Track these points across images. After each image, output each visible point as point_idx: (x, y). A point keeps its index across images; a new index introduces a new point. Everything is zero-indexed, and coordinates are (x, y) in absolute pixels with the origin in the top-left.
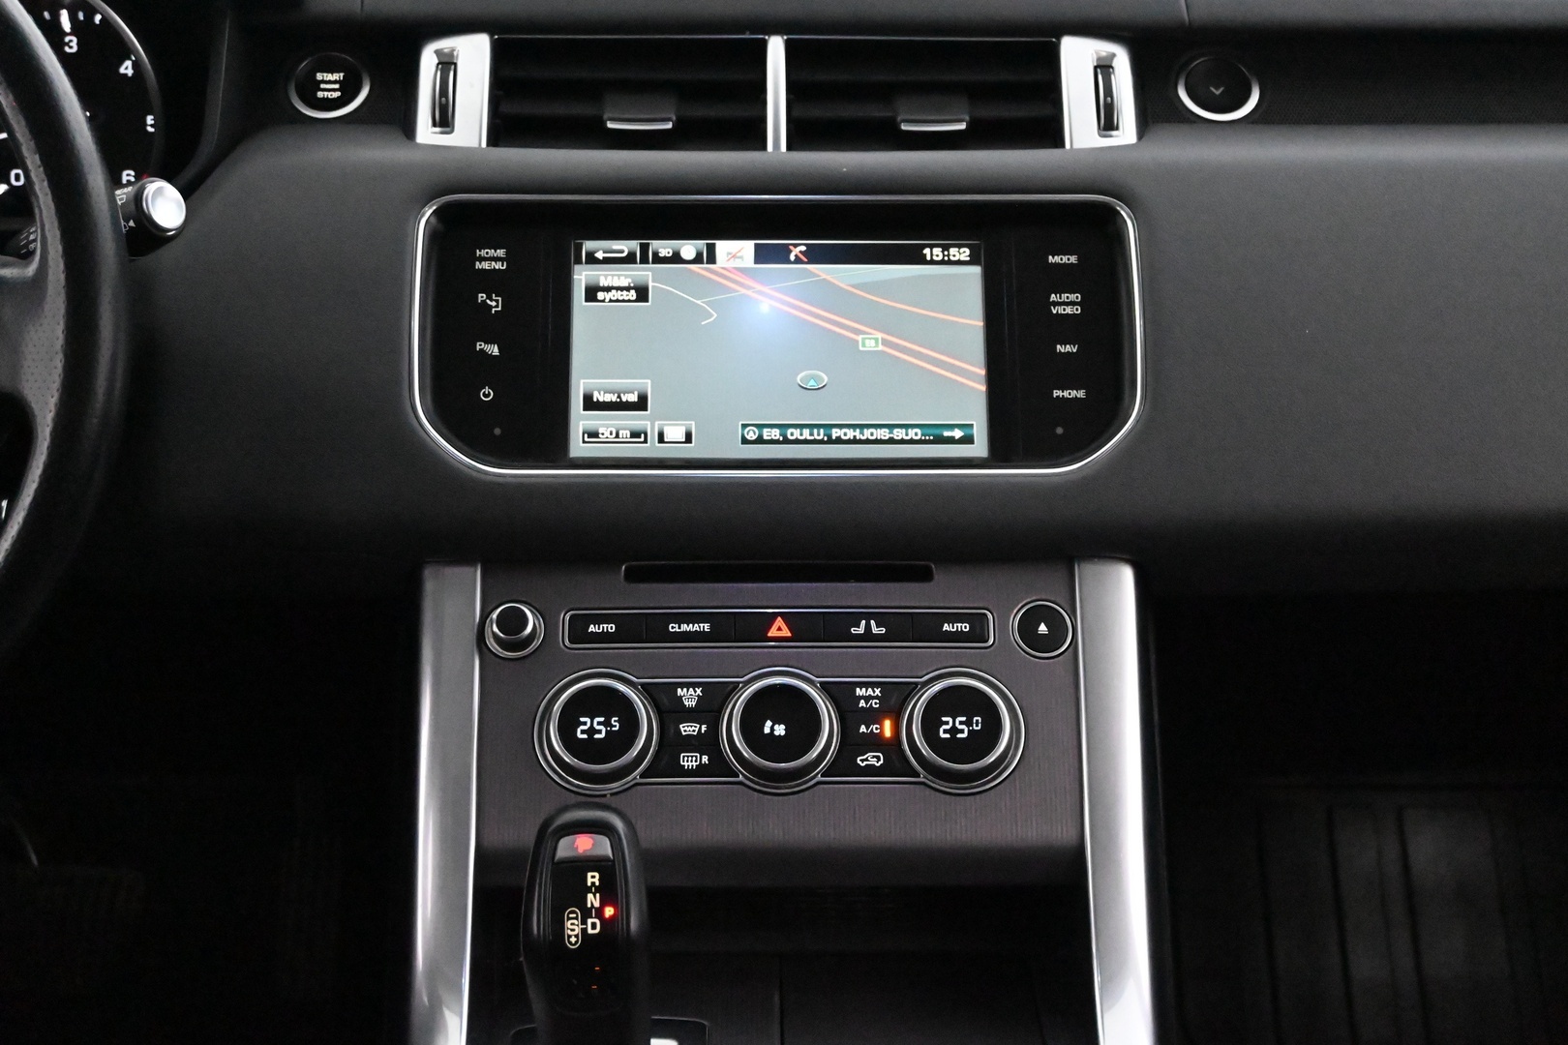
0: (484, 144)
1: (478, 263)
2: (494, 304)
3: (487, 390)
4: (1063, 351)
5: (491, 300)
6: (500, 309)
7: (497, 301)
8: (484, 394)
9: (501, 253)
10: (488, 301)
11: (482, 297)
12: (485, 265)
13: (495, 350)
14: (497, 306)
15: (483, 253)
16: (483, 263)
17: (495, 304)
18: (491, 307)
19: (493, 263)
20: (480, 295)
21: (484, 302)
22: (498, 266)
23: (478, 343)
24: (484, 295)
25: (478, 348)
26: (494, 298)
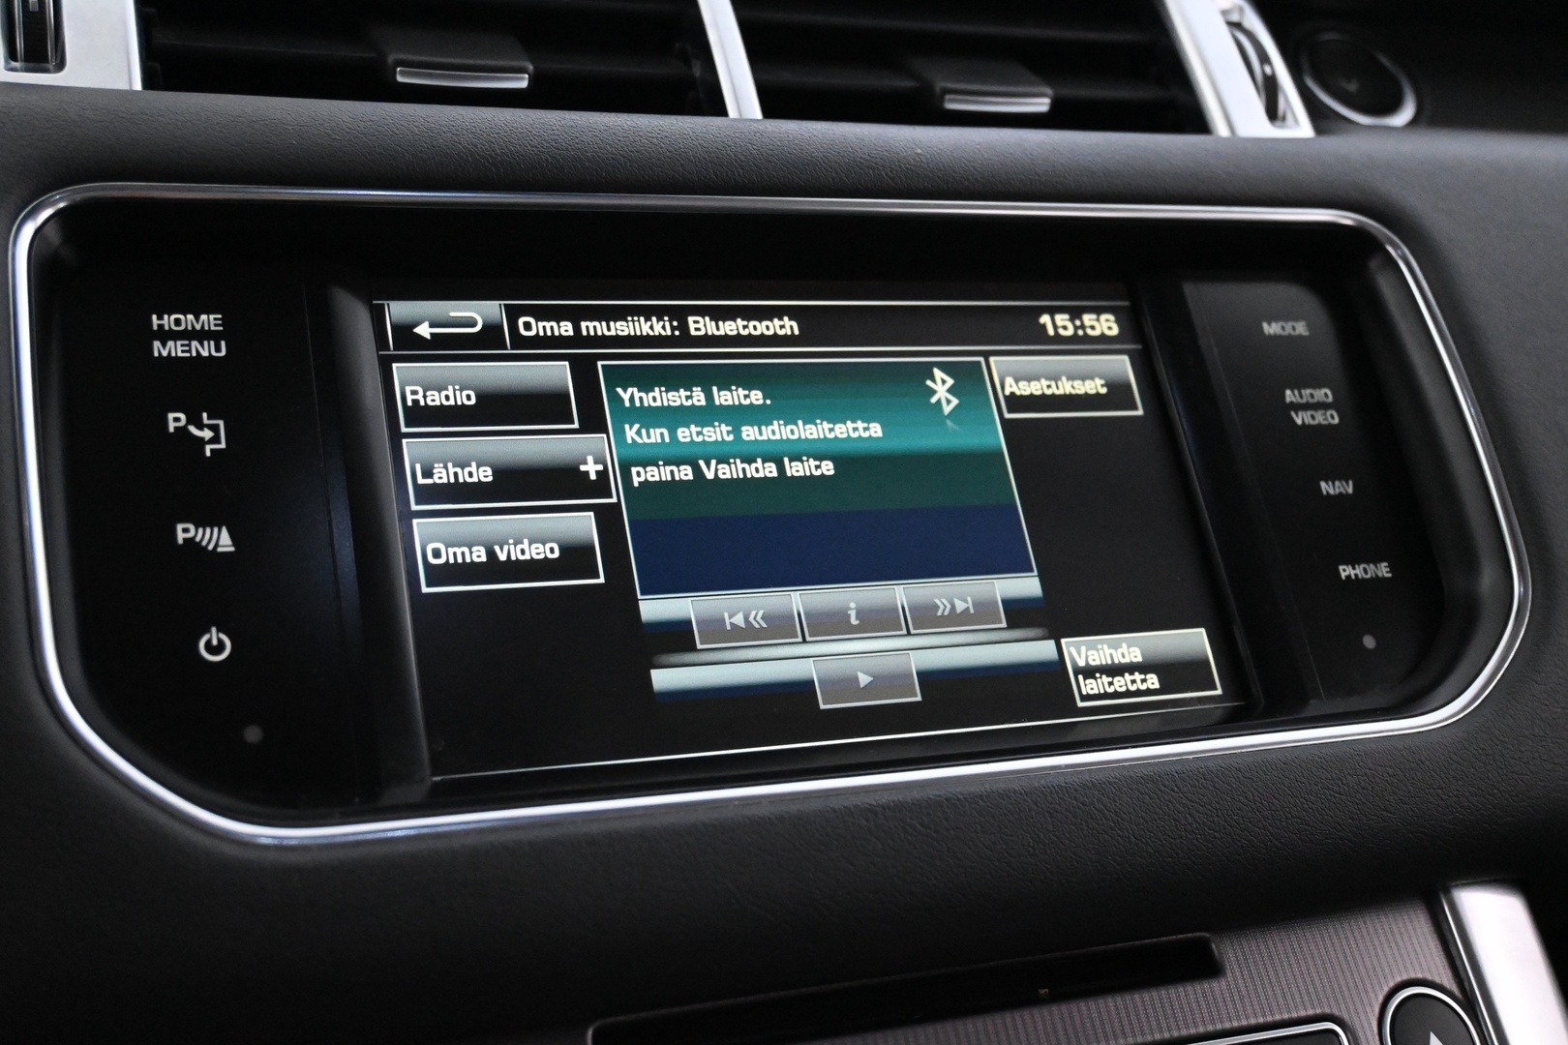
0: (138, 86)
1: (157, 344)
2: (207, 434)
3: (214, 636)
4: (1332, 492)
5: (201, 427)
6: (223, 445)
7: (214, 428)
8: (209, 647)
9: (210, 321)
10: (192, 429)
11: (176, 420)
12: (175, 349)
13: (225, 542)
14: (215, 440)
15: (168, 321)
16: (171, 343)
17: (210, 435)
18: (201, 442)
19: (195, 344)
20: (171, 416)
21: (182, 431)
22: (206, 350)
23: (180, 527)
24: (182, 416)
25: (181, 537)
26: (206, 421)
